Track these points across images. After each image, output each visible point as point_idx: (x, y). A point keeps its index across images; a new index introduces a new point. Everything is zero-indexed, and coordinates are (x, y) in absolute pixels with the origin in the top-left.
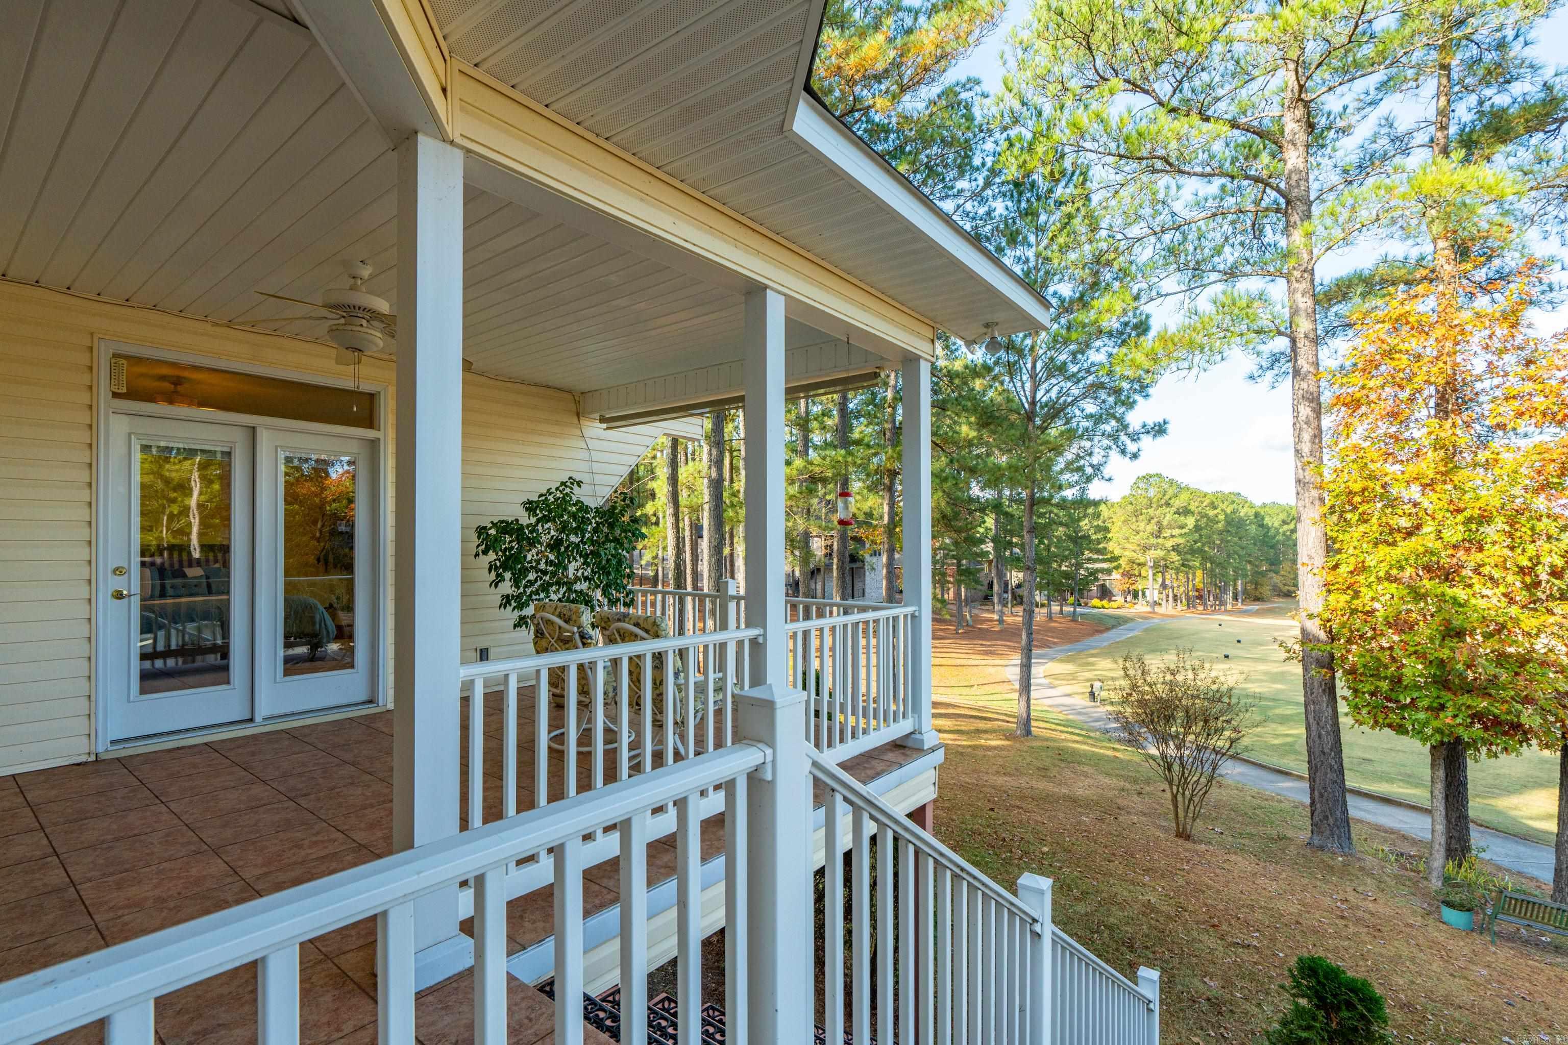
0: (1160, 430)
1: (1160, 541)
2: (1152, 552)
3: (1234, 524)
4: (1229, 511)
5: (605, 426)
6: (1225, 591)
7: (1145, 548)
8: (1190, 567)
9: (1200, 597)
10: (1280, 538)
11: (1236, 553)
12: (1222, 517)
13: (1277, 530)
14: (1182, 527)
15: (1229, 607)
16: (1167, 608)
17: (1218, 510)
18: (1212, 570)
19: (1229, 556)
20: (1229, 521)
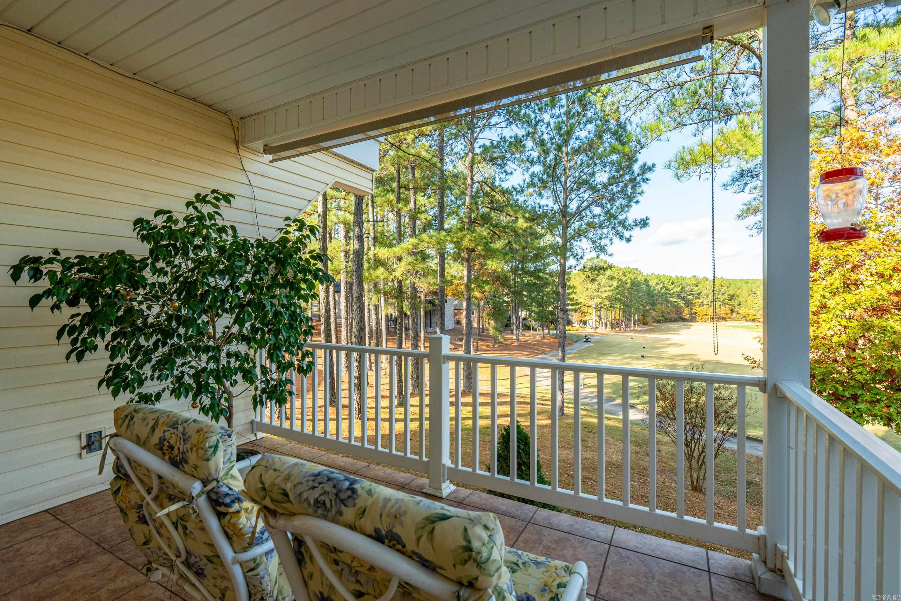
0: (644, 223)
1: (599, 294)
2: (595, 299)
3: (635, 284)
4: (632, 278)
5: (270, 157)
6: (629, 321)
7: (592, 298)
8: (614, 308)
9: (617, 324)
10: (656, 292)
11: (635, 299)
12: (629, 281)
13: (654, 288)
14: (610, 286)
15: (632, 329)
16: (601, 330)
17: (627, 277)
18: (624, 309)
19: (632, 301)
20: (633, 283)
